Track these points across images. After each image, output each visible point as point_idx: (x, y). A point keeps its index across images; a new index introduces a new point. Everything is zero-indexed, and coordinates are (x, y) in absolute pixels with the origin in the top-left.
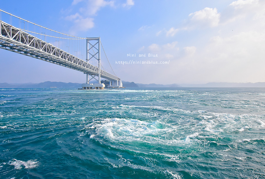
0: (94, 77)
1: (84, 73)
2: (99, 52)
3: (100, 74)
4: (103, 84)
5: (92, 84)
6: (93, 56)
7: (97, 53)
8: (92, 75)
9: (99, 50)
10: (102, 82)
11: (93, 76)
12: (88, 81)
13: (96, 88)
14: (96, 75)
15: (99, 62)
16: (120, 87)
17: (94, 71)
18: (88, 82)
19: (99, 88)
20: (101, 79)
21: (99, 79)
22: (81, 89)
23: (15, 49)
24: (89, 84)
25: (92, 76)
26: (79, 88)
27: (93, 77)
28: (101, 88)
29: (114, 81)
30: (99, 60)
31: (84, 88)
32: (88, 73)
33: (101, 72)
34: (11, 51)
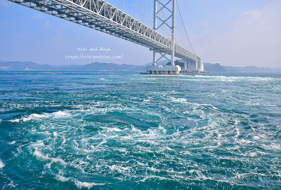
0: (165, 55)
1: (151, 49)
2: (173, 15)
3: (174, 50)
4: (178, 66)
5: (162, 66)
6: (164, 22)
7: (171, 16)
8: (161, 51)
9: (173, 12)
10: (177, 63)
11: (163, 54)
12: (156, 62)
13: (167, 73)
14: (168, 52)
15: (173, 32)
16: (200, 72)
17: (166, 46)
18: (155, 64)
19: (171, 73)
20: (175, 59)
21: (172, 58)
22: (145, 74)
23: (64, 13)
24: (157, 66)
25: (161, 54)
26: (142, 71)
27: (163, 56)
28: (174, 72)
29: (191, 62)
30: (173, 27)
31: (149, 72)
32: (156, 49)
33: (175, 48)
34: (59, 17)
